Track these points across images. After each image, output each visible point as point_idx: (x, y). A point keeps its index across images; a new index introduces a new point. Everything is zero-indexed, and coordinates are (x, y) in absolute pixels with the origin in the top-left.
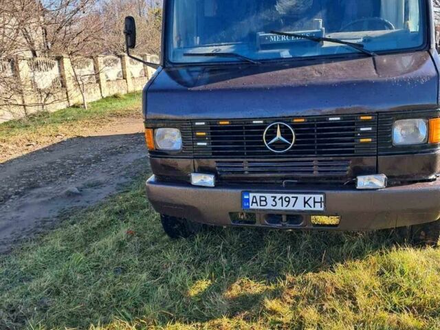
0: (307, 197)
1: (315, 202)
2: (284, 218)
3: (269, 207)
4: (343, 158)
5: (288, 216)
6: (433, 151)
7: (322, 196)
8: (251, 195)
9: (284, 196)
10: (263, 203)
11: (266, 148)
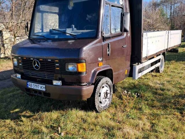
0: (42, 85)
1: (43, 88)
2: (38, 92)
3: (32, 88)
4: (52, 74)
5: (39, 91)
6: (80, 75)
7: (45, 86)
8: (29, 83)
9: (36, 84)
10: (31, 86)
11: (33, 68)
